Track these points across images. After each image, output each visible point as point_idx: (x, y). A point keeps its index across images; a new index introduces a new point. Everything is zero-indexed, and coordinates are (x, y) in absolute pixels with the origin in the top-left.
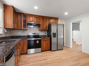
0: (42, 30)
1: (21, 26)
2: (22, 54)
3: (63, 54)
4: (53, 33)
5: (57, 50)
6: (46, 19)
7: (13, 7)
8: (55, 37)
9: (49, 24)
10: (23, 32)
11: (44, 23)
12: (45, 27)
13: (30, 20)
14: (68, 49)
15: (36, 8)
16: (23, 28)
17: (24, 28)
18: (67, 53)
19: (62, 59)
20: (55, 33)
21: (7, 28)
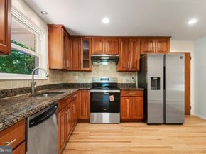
0: (123, 69)
1: (79, 64)
2: (80, 121)
3: (180, 137)
4: (152, 78)
5: (164, 124)
6: (134, 42)
7: (63, 27)
8: (158, 88)
9: (141, 55)
10: (84, 75)
11: (129, 52)
12: (131, 63)
13: (97, 49)
14: (201, 126)
15: (106, 21)
16: (82, 69)
17: (84, 67)
18: (193, 137)
19: (174, 150)
20: (159, 79)
21: (54, 68)
